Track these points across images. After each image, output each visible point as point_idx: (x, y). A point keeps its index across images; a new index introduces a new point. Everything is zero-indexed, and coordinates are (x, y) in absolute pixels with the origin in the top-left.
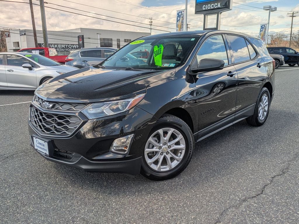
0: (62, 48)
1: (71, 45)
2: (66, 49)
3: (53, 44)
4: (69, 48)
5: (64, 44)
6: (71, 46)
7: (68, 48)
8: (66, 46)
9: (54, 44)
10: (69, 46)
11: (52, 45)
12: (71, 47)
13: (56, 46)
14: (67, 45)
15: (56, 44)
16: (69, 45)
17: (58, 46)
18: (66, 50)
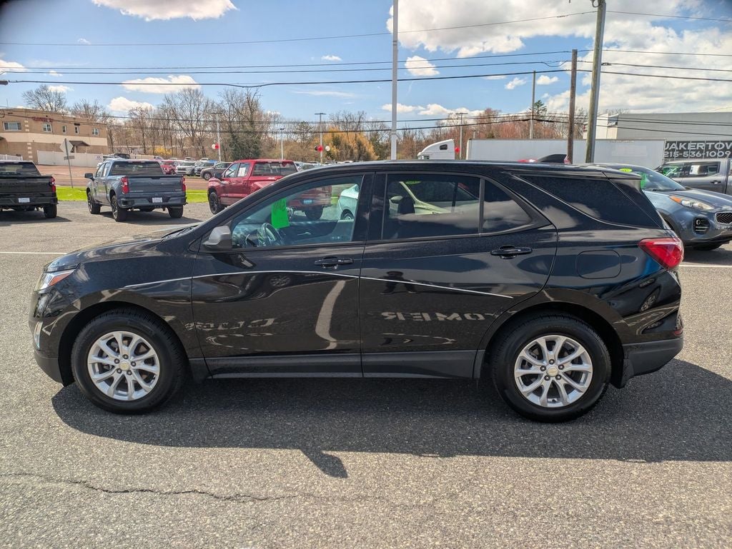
0: (696, 151)
1: (724, 142)
2: (708, 152)
3: (675, 142)
4: (717, 151)
5: (704, 142)
6: (721, 146)
7: (713, 149)
8: (707, 146)
9: (679, 143)
10: (716, 146)
11: (674, 144)
12: (723, 147)
13: (682, 146)
14: (710, 144)
15: (683, 142)
16: (716, 142)
17: (686, 146)
18: (706, 155)
